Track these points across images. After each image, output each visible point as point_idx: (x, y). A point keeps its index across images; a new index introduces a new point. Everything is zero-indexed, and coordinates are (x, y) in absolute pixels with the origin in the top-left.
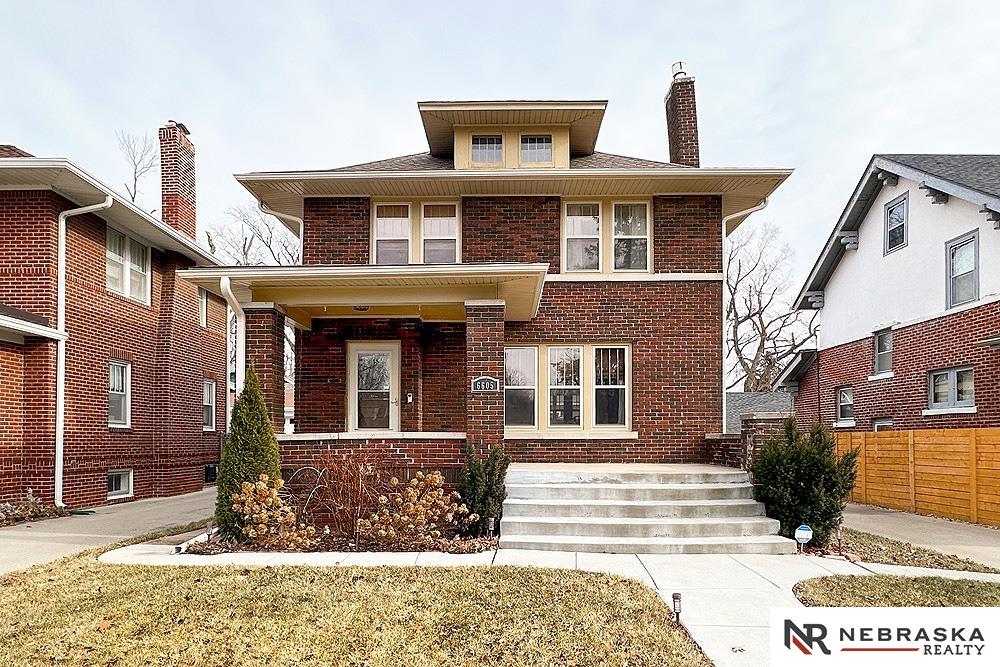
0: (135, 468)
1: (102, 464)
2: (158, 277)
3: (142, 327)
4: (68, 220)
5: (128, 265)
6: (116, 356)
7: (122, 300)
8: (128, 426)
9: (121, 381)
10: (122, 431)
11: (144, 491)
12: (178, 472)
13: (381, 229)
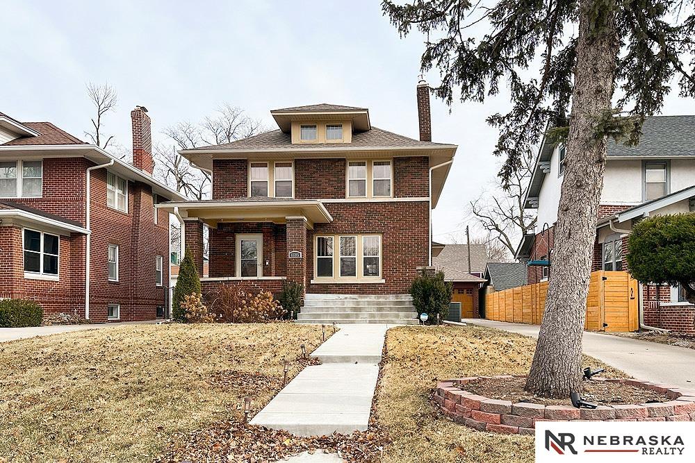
0: (121, 304)
1: (106, 300)
2: (132, 197)
3: (124, 226)
4: (91, 171)
5: (118, 191)
6: (112, 242)
7: (114, 211)
8: (117, 280)
9: (114, 255)
10: (115, 283)
11: (125, 318)
12: (142, 308)
13: (253, 176)
